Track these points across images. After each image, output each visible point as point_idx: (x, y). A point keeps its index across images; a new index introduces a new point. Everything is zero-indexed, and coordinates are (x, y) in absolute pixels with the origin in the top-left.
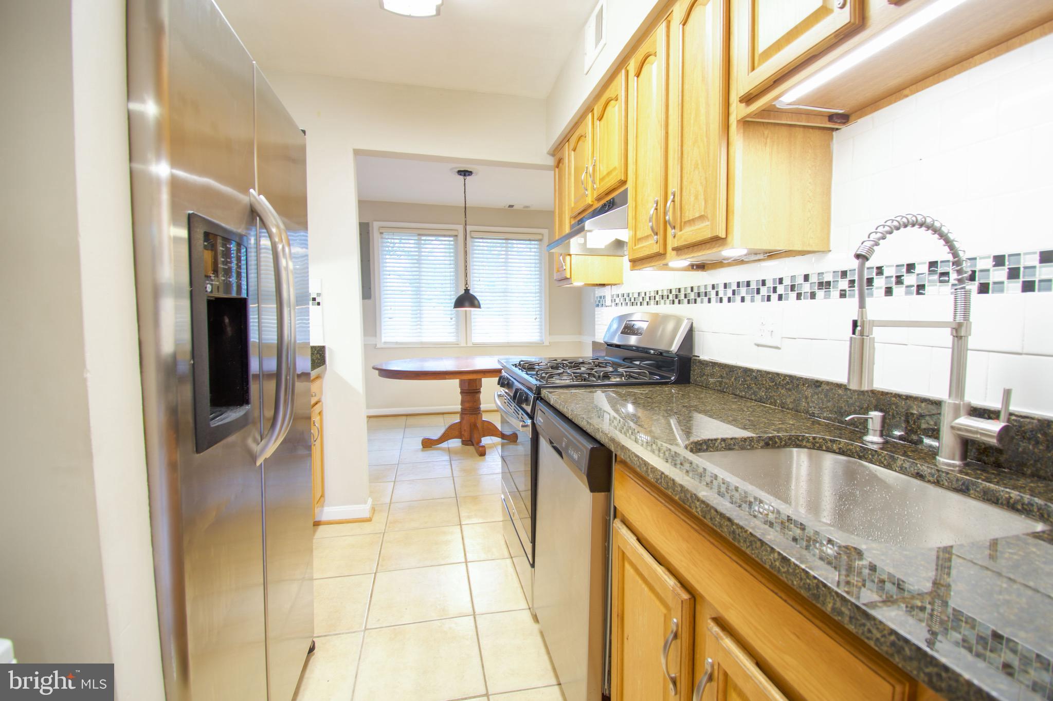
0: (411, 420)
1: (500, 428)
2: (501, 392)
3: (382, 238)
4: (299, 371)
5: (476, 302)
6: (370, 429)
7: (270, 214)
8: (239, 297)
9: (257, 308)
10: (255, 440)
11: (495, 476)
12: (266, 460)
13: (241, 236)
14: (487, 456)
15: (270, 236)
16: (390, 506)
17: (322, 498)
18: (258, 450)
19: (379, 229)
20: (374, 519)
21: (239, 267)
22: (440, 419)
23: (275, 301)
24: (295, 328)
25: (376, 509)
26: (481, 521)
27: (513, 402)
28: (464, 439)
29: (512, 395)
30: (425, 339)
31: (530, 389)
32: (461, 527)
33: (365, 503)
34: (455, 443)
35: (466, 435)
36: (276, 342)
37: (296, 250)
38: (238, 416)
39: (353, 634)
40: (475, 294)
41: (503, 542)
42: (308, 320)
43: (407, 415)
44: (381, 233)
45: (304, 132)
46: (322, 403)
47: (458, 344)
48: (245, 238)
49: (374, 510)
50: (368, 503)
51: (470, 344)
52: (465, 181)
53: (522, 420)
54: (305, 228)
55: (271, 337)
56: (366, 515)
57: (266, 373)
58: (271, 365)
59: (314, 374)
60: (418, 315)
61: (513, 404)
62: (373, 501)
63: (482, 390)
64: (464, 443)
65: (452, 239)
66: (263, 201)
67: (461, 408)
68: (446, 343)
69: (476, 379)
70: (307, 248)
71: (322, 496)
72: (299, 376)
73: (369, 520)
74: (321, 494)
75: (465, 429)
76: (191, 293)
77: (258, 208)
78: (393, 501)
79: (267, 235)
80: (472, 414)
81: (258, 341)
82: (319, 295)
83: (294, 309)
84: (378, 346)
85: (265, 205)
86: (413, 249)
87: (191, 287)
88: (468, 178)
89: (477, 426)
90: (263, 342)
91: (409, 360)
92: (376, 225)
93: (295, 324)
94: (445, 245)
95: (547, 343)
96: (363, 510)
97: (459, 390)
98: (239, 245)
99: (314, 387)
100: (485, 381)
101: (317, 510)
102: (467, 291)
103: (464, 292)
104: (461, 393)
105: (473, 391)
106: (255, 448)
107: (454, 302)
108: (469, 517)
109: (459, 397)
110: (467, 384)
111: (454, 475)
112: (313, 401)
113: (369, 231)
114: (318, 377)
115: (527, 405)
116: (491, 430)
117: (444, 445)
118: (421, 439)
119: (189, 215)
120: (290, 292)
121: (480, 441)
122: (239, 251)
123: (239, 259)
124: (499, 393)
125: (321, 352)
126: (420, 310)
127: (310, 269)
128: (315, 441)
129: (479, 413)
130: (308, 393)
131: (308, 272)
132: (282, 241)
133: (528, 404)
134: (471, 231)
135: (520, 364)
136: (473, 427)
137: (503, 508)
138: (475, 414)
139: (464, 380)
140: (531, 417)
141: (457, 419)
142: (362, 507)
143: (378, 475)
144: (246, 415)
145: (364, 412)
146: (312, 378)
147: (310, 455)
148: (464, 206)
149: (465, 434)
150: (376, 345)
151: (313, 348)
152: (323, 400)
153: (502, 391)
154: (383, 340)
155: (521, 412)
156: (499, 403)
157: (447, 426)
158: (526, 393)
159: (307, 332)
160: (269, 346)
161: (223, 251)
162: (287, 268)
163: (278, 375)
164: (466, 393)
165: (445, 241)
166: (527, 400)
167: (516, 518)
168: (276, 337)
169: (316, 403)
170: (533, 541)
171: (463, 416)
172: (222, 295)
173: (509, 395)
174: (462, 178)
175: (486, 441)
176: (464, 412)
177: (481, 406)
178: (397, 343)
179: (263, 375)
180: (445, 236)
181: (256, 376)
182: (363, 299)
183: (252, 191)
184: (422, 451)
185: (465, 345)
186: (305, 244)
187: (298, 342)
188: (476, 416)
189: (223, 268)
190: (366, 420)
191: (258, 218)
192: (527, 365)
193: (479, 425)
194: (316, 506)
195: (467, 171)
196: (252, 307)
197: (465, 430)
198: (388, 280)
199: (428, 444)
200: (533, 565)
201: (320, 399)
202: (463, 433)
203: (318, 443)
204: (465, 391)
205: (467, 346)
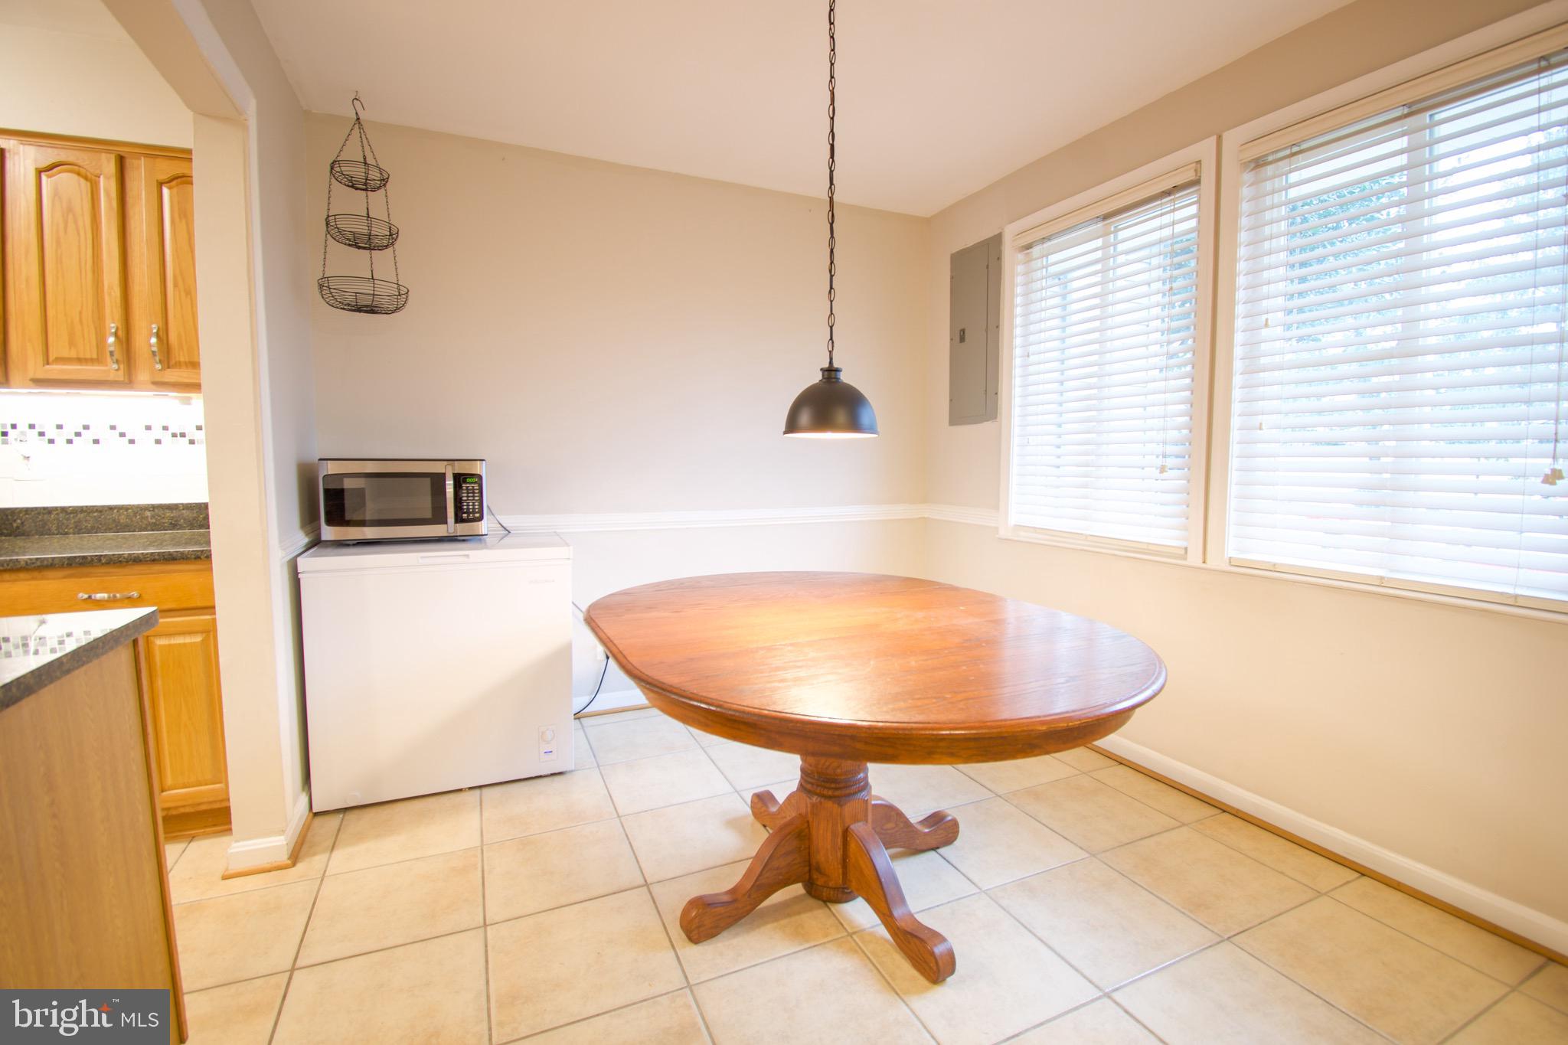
3: (1028, 261)
19: (1014, 240)
44: (1026, 248)
51: (1219, 563)
68: (1150, 549)
84: (1001, 534)
134: (1242, 146)
150: (997, 531)
154: (1013, 519)
205: (1204, 565)
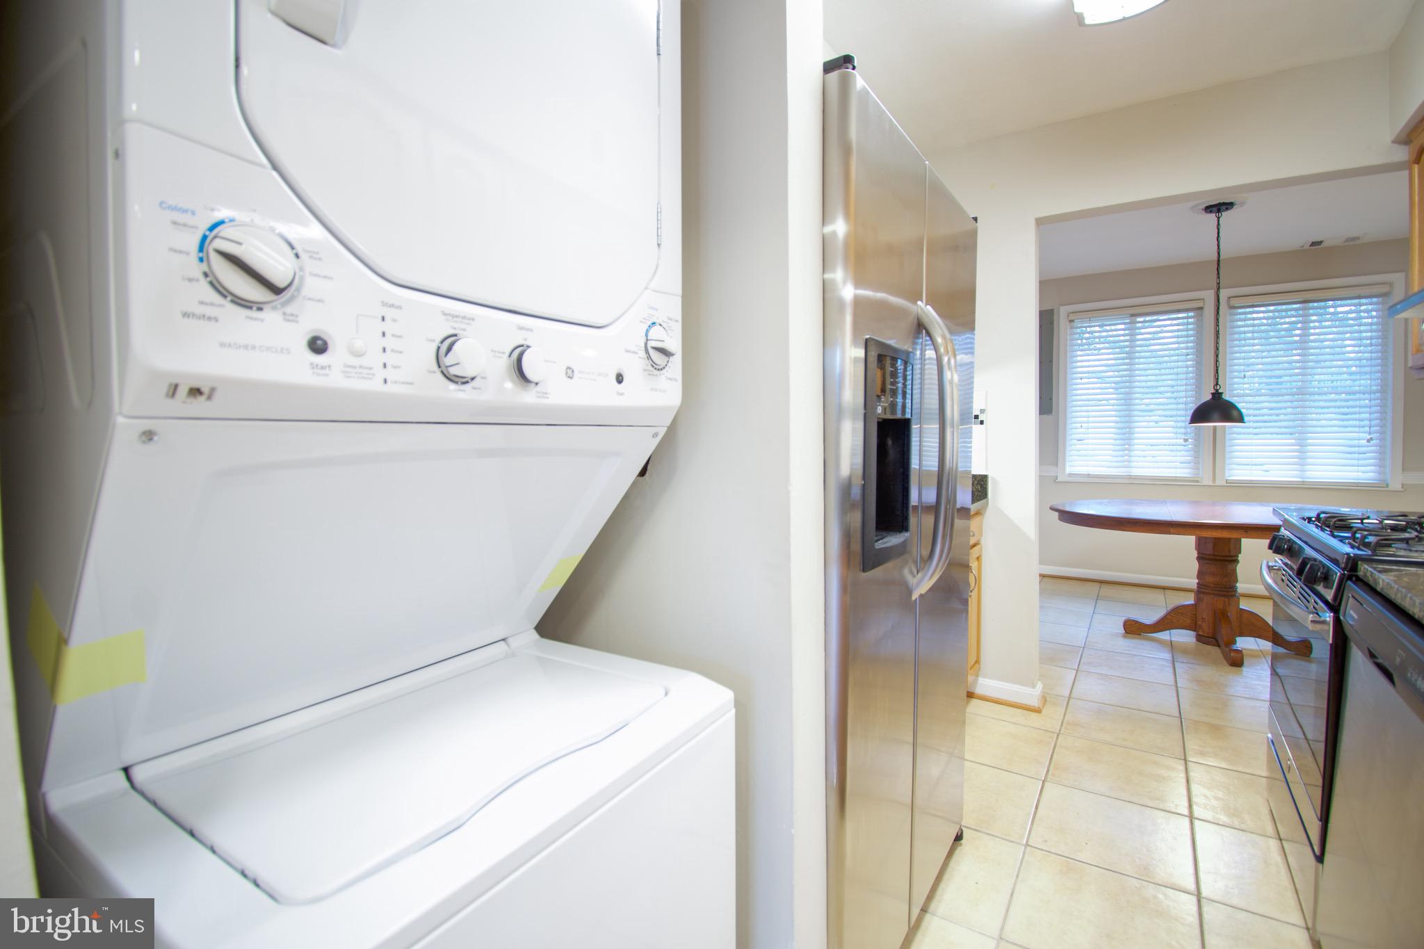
0: (1106, 590)
1: (1271, 623)
2: (1276, 561)
3: (1072, 328)
4: (958, 505)
5: (1235, 413)
6: (1042, 592)
7: (937, 326)
8: (903, 417)
9: (919, 430)
10: (911, 572)
11: (1258, 704)
12: (921, 596)
13: (908, 353)
14: (1245, 669)
15: (936, 350)
16: (1069, 700)
17: (977, 664)
18: (914, 582)
19: (1068, 316)
20: (1044, 711)
21: (905, 386)
22: (1159, 597)
23: (938, 421)
24: (957, 455)
25: (1048, 699)
26: (1224, 765)
27: (1296, 579)
28: (1201, 633)
29: (1295, 567)
31: (1335, 562)
32: (1186, 764)
33: (1034, 686)
34: (1184, 637)
35: (1206, 628)
36: (937, 469)
37: (962, 358)
38: (898, 542)
39: (1011, 844)
40: (1234, 400)
41: (1265, 812)
42: (971, 442)
43: (1102, 582)
44: (1071, 321)
45: (975, 219)
46: (982, 547)
47: (1196, 481)
48: (911, 354)
49: (1046, 701)
50: (1037, 687)
51: (1219, 482)
52: (1218, 221)
53: (1314, 610)
54: (973, 329)
55: (932, 463)
56: (1035, 702)
57: (924, 505)
58: (930, 496)
59: (974, 508)
60: (1126, 436)
61: (1299, 584)
62: (1043, 688)
63: (1240, 557)
64: (1200, 638)
65: (1191, 314)
66: (929, 312)
67: (1197, 584)
68: (1175, 479)
69: (1230, 539)
70: (972, 353)
71: (977, 662)
72: (959, 510)
73: (1038, 711)
74: (975, 659)
75: (1204, 617)
76: (865, 415)
77: (925, 320)
78: (1073, 695)
79: (932, 347)
80: (1219, 595)
81: (918, 467)
82: (982, 411)
83: (958, 429)
84: (1059, 479)
85: (931, 314)
86: (1122, 338)
87: (865, 410)
88: (1225, 215)
89: (1228, 617)
90: (924, 468)
91: (1106, 500)
92: (1063, 311)
93: (958, 448)
94: (1178, 325)
95: (1396, 487)
96: (1031, 695)
97: (1195, 554)
98: (906, 363)
99: (974, 524)
100: (1247, 543)
101: (970, 678)
102: (1217, 395)
103: (1211, 397)
104: (1199, 558)
105: (1222, 558)
106: (912, 581)
107: (1191, 414)
108: (1202, 754)
109: (1195, 565)
110: (1210, 546)
111: (1179, 685)
112: (972, 541)
113: (1053, 320)
114: (978, 513)
115: (1326, 587)
116: (1255, 627)
117: (1164, 636)
118: (1123, 619)
119: (867, 340)
120: (952, 410)
121: (1234, 642)
122: (905, 370)
123: (905, 378)
124: (1270, 564)
125: (982, 483)
126: (1130, 428)
127: (976, 380)
128: (971, 591)
129: (1234, 595)
130: (967, 531)
131: (972, 383)
132: (948, 352)
133: (1328, 586)
134: (1229, 298)
135: (1318, 517)
136: (1221, 617)
137: (1269, 757)
138: (1224, 596)
139: (1206, 538)
140: (1334, 607)
141: (1189, 600)
142: (1028, 690)
143: (1053, 654)
144: (904, 544)
145: (1036, 569)
146: (972, 513)
147: (967, 612)
148: (1216, 259)
149: (1203, 625)
150: (1057, 478)
151: (974, 477)
152: (983, 542)
153: (1278, 560)
154: (1068, 470)
155: (1313, 598)
156: (1269, 580)
157: (1171, 607)
158: (1324, 566)
159: (968, 458)
160: (929, 473)
161: (892, 371)
162: (951, 382)
163: (935, 509)
164: (1210, 560)
165: (1179, 318)
166: (1326, 578)
167: (1294, 776)
168: (937, 464)
169: (974, 546)
170: (1325, 818)
171: (1202, 596)
172: (889, 416)
173: (1291, 568)
174: (1213, 216)
175: (1244, 643)
176: (1202, 590)
177: (1238, 585)
178: (1089, 476)
179: (922, 507)
180: (1179, 311)
181: (915, 508)
182: (1040, 414)
183: (919, 303)
184: (1124, 637)
185: (1211, 484)
186: (970, 351)
187: (960, 470)
188: (1226, 600)
189: (891, 389)
190: (1038, 578)
191: (924, 331)
192: (1334, 520)
193: (1232, 614)
194: (970, 672)
195: (1224, 204)
196: (915, 427)
197: (1202, 618)
198: (1078, 386)
199: (1133, 629)
200: (1320, 858)
201: (978, 541)
203: (974, 594)
204: (1207, 557)
205: (1214, 484)
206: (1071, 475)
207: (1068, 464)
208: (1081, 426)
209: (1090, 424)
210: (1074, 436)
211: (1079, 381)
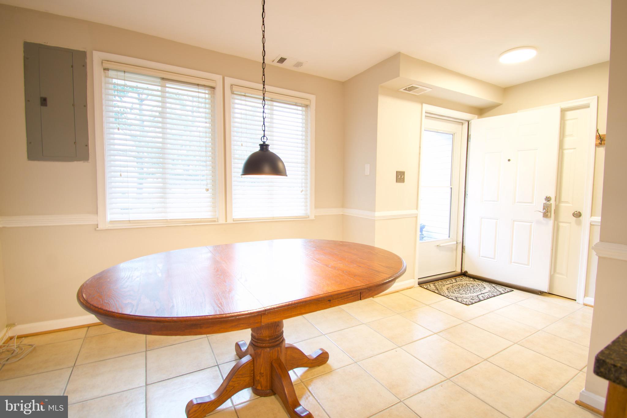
3: (107, 77)
5: (279, 166)
19: (103, 63)
28: (259, 387)
30: (171, 216)
35: (264, 383)
44: (106, 70)
47: (215, 221)
51: (230, 221)
65: (207, 91)
68: (200, 221)
75: (262, 372)
80: (273, 346)
84: (101, 227)
89: (281, 362)
92: (97, 57)
95: (312, 217)
102: (264, 147)
103: (259, 149)
113: (86, 63)
134: (230, 86)
138: (278, 345)
149: (262, 380)
150: (97, 226)
154: (110, 217)
171: (259, 351)
176: (258, 345)
185: (224, 222)
188: (279, 348)
197: (260, 373)
198: (116, 136)
199: (198, 414)
202: (258, 378)
205: (226, 223)
206: (112, 222)
207: (108, 212)
208: (121, 176)
209: (129, 174)
210: (113, 184)
211: (116, 131)
